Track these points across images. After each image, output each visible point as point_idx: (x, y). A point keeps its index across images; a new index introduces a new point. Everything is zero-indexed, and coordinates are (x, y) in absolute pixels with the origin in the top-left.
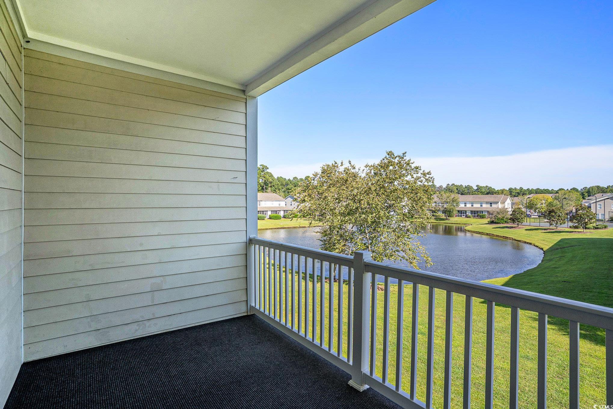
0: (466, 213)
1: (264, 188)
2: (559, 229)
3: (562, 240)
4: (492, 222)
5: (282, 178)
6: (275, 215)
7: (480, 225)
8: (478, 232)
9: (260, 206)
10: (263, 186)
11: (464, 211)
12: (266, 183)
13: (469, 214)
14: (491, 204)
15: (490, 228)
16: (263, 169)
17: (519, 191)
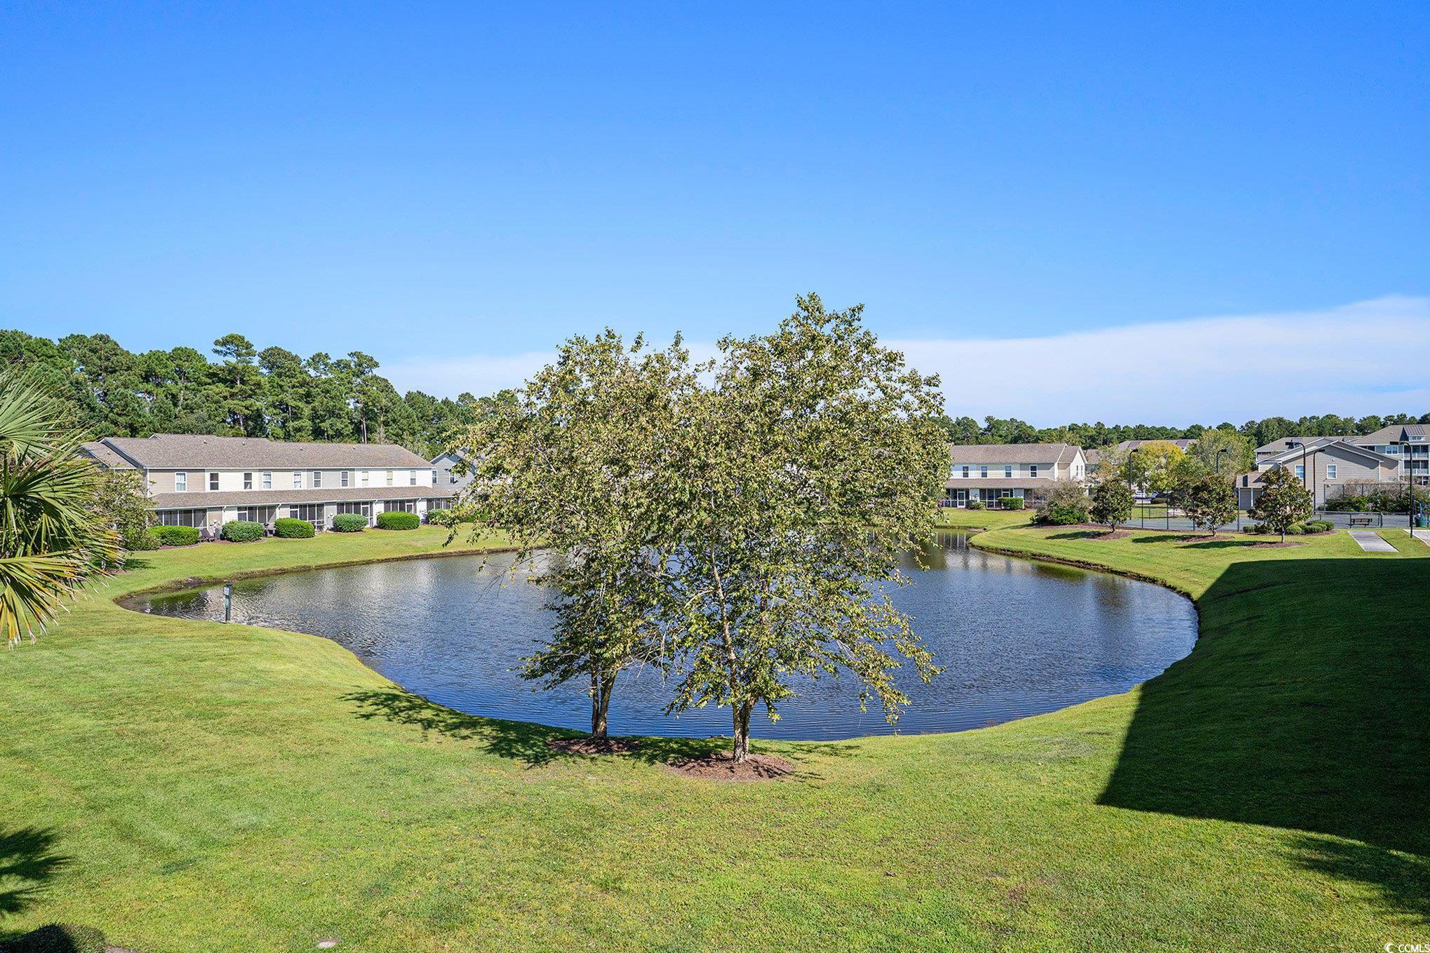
0: (967, 497)
1: (363, 426)
2: (1221, 536)
3: (1234, 569)
4: (1042, 522)
5: (424, 396)
6: (398, 514)
7: (1009, 530)
8: (1008, 551)
9: (344, 488)
10: (361, 422)
11: (962, 490)
12: (367, 413)
13: (975, 498)
14: (1034, 468)
15: (1038, 540)
16: (360, 365)
17: (1094, 433)
